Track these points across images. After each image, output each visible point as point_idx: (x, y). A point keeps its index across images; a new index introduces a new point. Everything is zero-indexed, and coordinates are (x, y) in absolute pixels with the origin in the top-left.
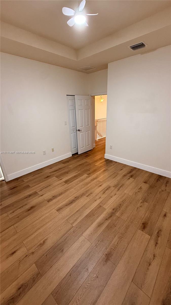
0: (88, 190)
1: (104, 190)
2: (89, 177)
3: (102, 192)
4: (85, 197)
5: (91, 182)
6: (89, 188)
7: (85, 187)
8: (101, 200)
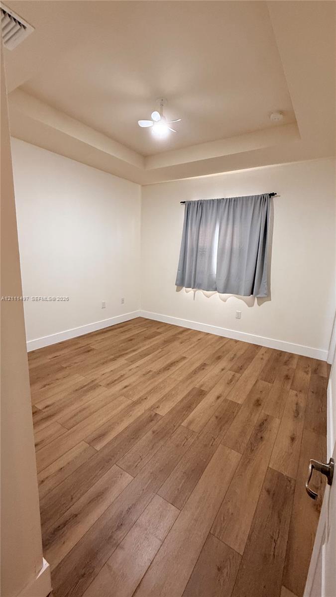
0: (149, 379)
1: (122, 379)
2: (153, 408)
3: (126, 376)
4: (155, 371)
5: (147, 393)
6: (149, 382)
7: (156, 383)
8: (130, 368)
